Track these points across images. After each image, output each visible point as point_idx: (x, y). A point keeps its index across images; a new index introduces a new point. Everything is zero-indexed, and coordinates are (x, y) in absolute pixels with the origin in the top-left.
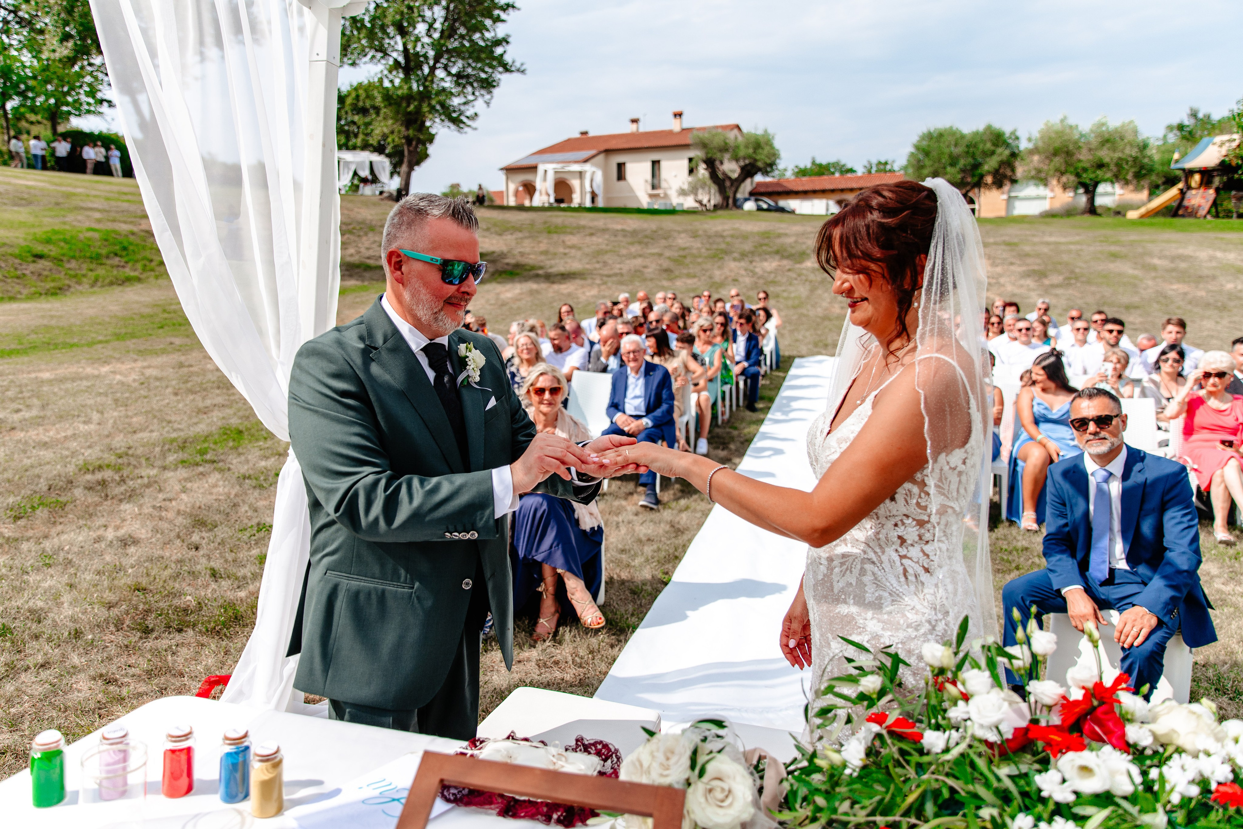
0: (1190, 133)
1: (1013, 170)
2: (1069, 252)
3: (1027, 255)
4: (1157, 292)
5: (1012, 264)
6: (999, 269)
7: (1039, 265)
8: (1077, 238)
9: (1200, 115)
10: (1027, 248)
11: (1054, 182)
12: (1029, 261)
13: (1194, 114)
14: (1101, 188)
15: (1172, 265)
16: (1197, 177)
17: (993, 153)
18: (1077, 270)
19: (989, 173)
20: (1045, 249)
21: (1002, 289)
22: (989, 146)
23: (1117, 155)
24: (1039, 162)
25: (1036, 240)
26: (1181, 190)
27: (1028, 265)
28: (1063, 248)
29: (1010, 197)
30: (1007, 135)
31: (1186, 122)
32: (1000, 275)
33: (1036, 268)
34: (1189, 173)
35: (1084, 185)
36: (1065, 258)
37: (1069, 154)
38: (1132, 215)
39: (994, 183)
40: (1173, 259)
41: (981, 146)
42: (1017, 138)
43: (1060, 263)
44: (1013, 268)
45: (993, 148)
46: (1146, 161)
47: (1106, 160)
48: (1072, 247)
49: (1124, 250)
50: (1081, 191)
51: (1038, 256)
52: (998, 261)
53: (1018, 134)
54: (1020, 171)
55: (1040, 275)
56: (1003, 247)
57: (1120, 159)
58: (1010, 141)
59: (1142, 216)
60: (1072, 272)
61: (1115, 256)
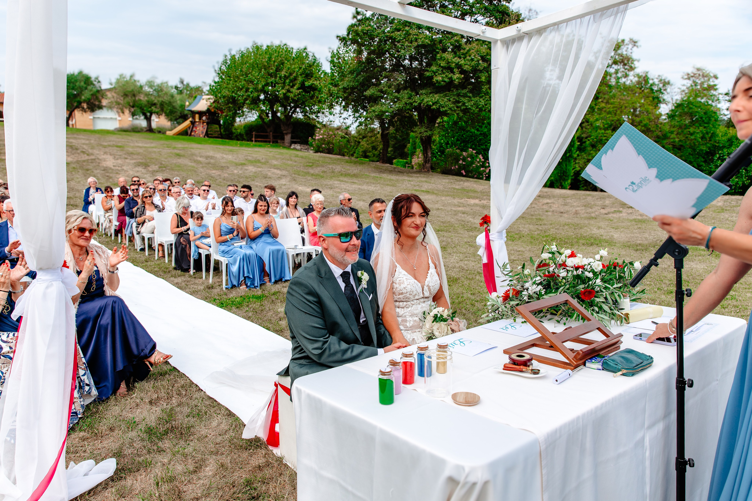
0: (181, 91)
1: (100, 102)
2: (155, 152)
3: (132, 153)
4: (207, 174)
5: (126, 158)
6: (119, 161)
7: (142, 159)
8: (153, 145)
9: (185, 83)
10: (131, 150)
11: (127, 112)
12: (135, 157)
13: (182, 82)
14: (154, 117)
15: (208, 161)
16: (197, 116)
17: (86, 88)
18: (164, 163)
19: (85, 101)
20: (141, 151)
21: (128, 173)
22: (82, 84)
23: (160, 99)
24: (117, 98)
25: (132, 145)
26: (191, 122)
27: (135, 159)
28: (150, 150)
29: (94, 118)
30: (93, 79)
31: (179, 86)
32: (122, 166)
33: (141, 161)
34: (193, 113)
35: (144, 114)
36: (154, 156)
37: (134, 95)
38: (168, 133)
39: (88, 108)
40: (207, 157)
41: (78, 84)
42: (99, 82)
43: (153, 159)
44: (127, 161)
45: (85, 86)
46: (174, 104)
47: (156, 101)
48: (155, 150)
49: (182, 152)
50: (143, 117)
51: (138, 154)
52: (117, 157)
53: (100, 79)
54: (104, 102)
55: (146, 165)
56: (115, 148)
57: (162, 101)
58: (95, 83)
59: (174, 135)
60: (161, 164)
61: (179, 156)
